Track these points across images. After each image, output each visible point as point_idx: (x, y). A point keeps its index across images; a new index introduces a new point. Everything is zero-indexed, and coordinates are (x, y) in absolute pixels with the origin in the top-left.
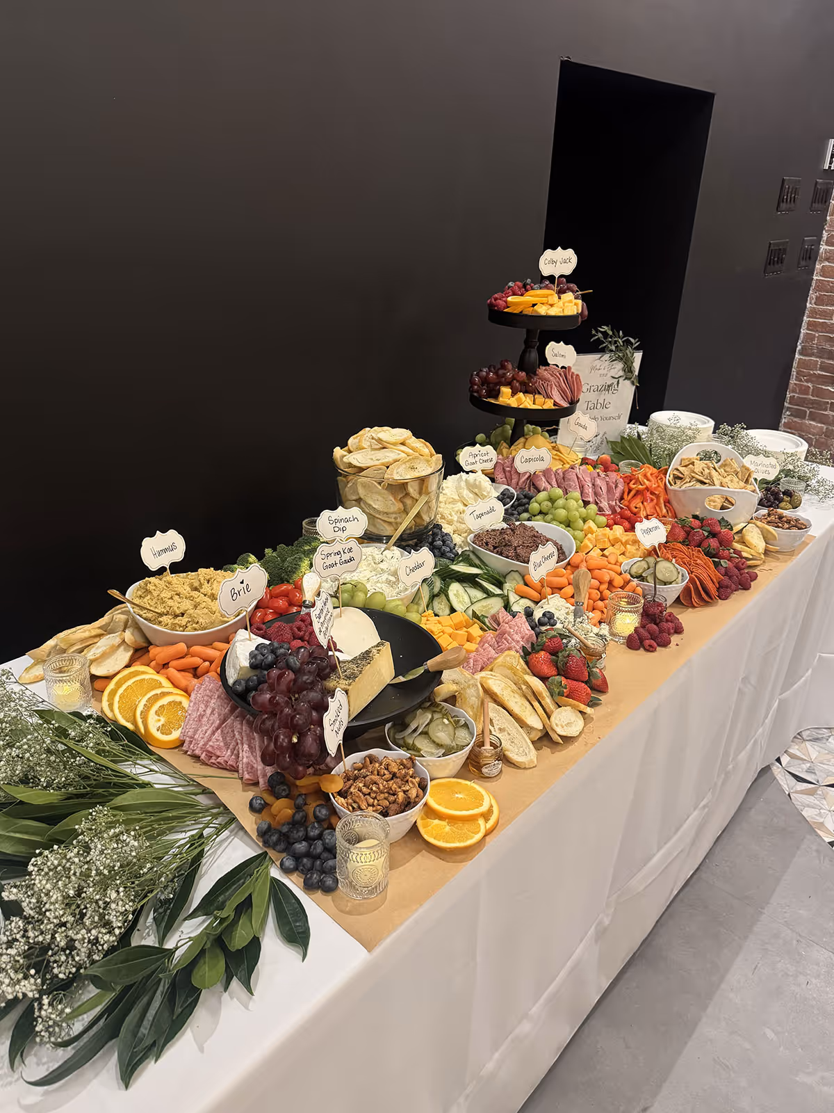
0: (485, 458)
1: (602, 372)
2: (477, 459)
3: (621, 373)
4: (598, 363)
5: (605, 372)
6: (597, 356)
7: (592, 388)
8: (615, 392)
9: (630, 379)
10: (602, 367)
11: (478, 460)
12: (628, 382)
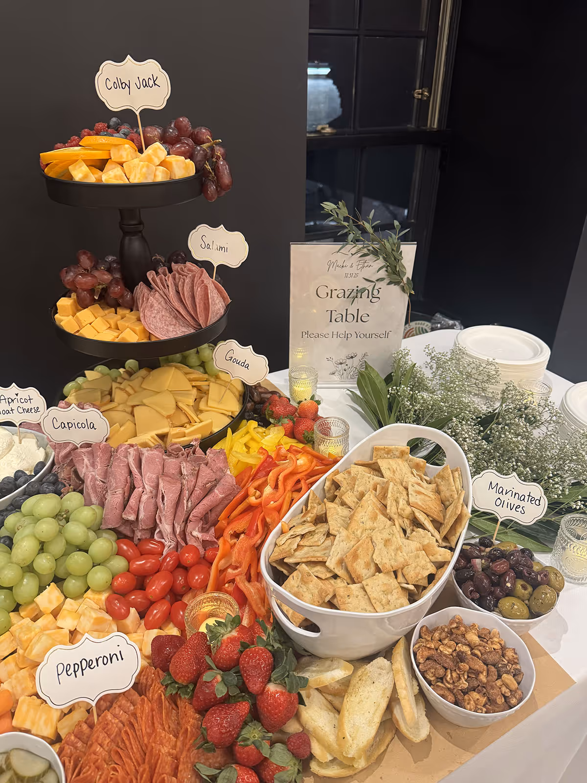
0: (27, 406)
1: (347, 270)
2: (14, 405)
3: (383, 273)
4: (340, 258)
5: (354, 270)
6: (337, 246)
7: (335, 294)
8: (374, 300)
9: (397, 283)
10: (348, 264)
11: (15, 408)
12: (395, 289)
